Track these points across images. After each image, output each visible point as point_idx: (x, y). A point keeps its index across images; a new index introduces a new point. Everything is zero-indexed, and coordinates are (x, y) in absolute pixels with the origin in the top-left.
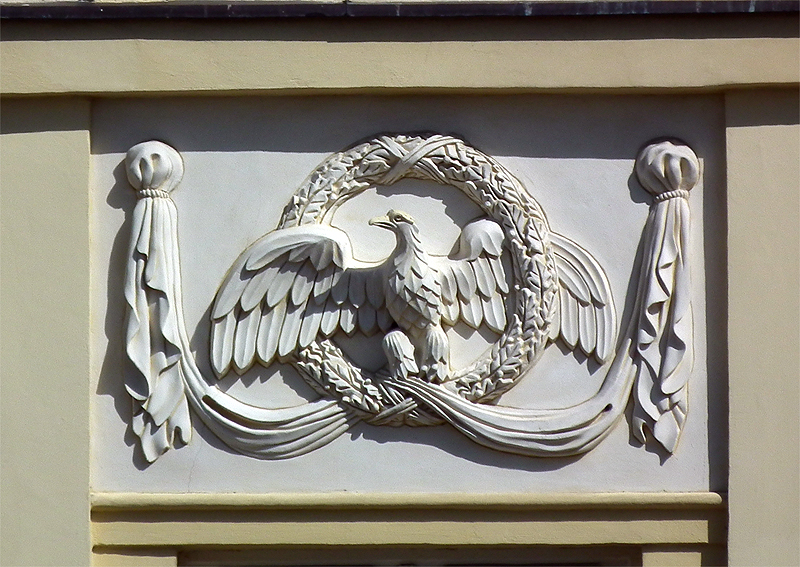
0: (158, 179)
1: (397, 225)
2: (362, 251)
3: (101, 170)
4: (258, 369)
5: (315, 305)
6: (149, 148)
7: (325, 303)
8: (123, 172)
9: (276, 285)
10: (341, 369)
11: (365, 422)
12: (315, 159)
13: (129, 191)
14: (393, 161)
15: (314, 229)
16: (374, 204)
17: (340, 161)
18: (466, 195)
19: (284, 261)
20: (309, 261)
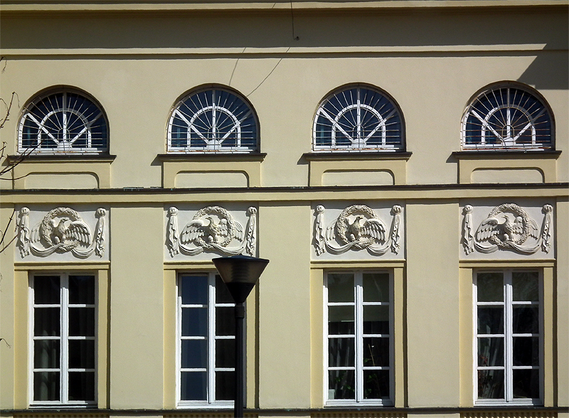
0: (469, 211)
1: (506, 218)
2: (500, 221)
3: (461, 209)
4: (485, 240)
5: (493, 230)
6: (468, 206)
7: (495, 230)
8: (464, 210)
9: (487, 227)
10: (498, 240)
11: (501, 248)
12: (493, 207)
13: (465, 213)
14: (505, 207)
15: (493, 218)
16: (503, 214)
17: (497, 208)
18: (517, 213)
19: (488, 223)
20: (492, 223)
